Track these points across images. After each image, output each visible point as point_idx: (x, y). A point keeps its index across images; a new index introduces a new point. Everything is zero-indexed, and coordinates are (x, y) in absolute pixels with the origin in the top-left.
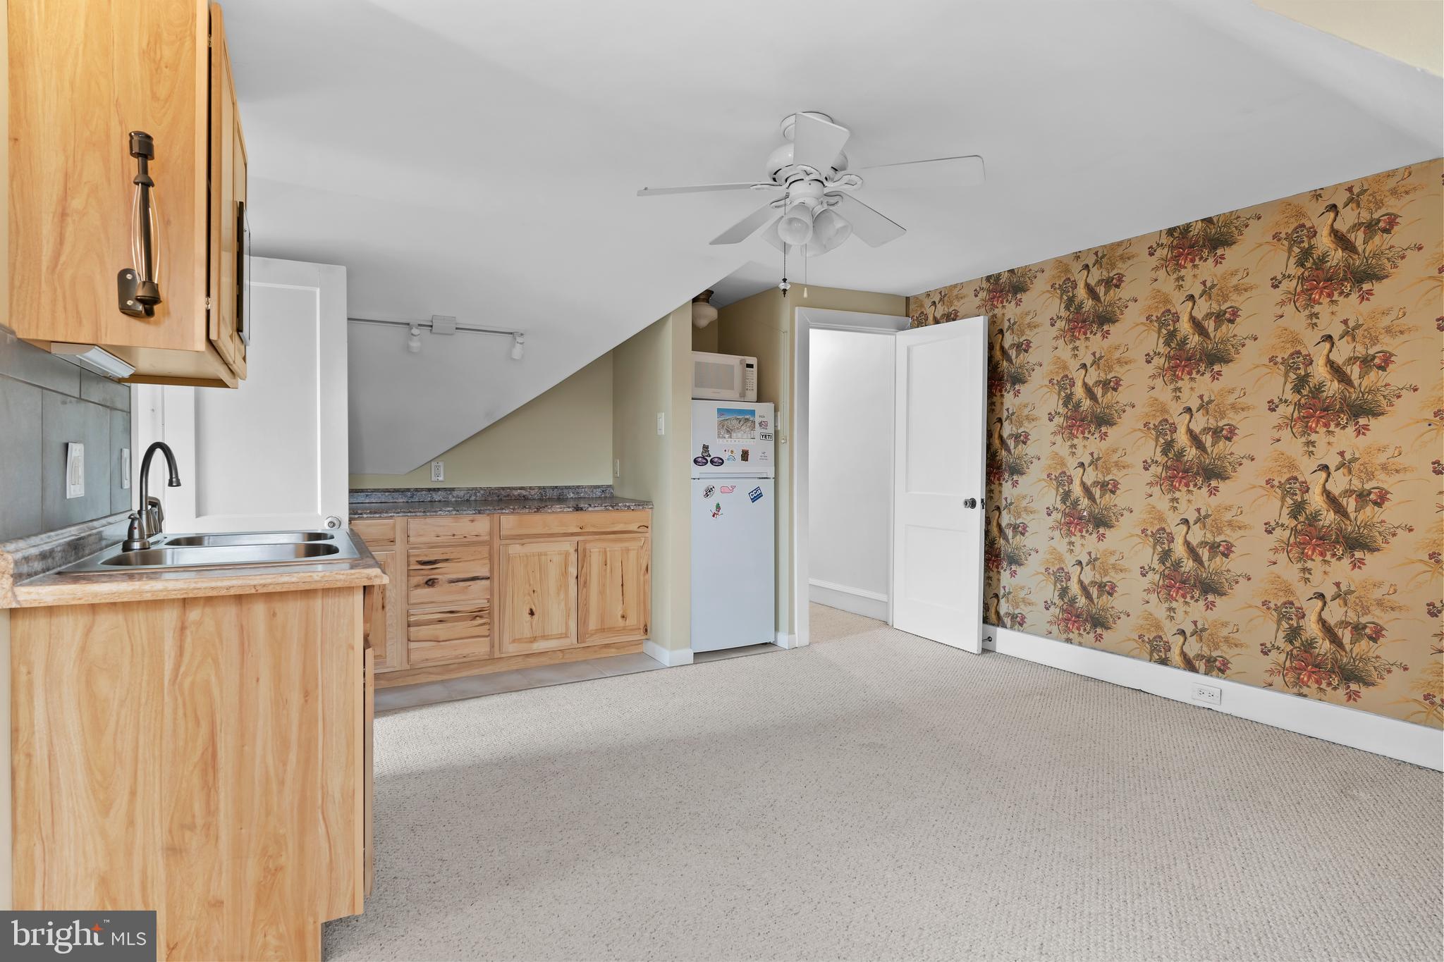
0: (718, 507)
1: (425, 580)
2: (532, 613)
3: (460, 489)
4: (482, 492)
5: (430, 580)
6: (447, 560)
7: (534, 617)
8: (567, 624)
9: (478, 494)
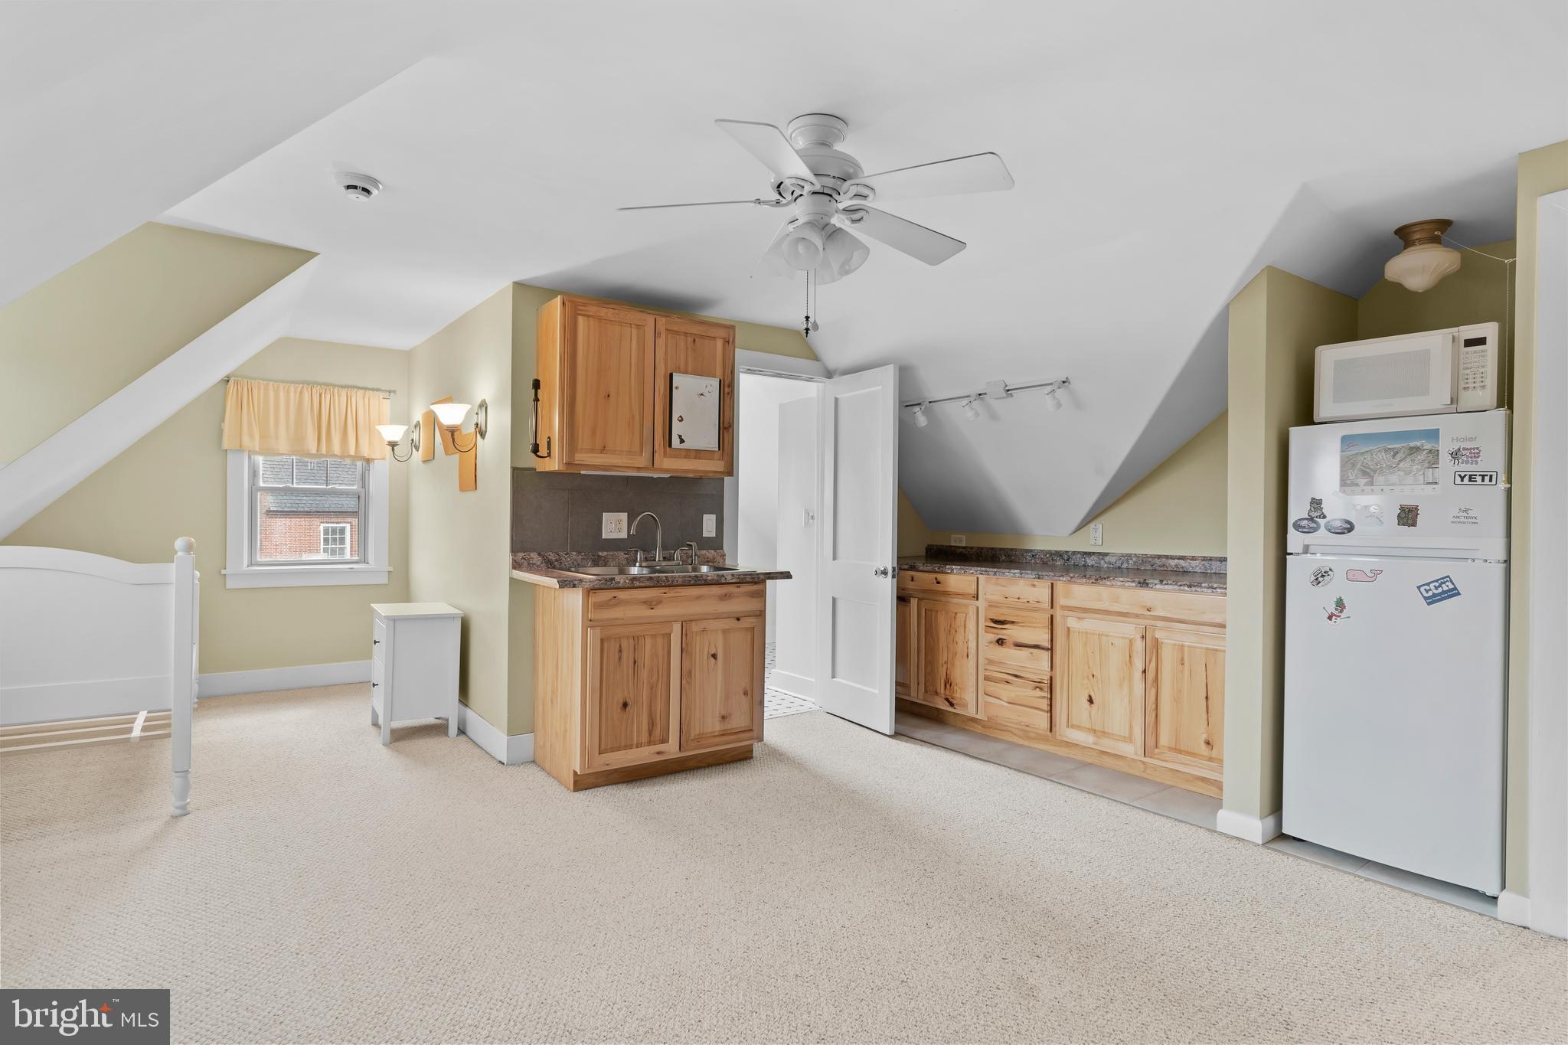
0: (1340, 604)
1: (996, 639)
2: (1091, 701)
3: (1114, 554)
4: (1134, 559)
5: (1000, 639)
6: (1013, 622)
7: (1093, 705)
8: (1131, 727)
9: (1130, 562)
